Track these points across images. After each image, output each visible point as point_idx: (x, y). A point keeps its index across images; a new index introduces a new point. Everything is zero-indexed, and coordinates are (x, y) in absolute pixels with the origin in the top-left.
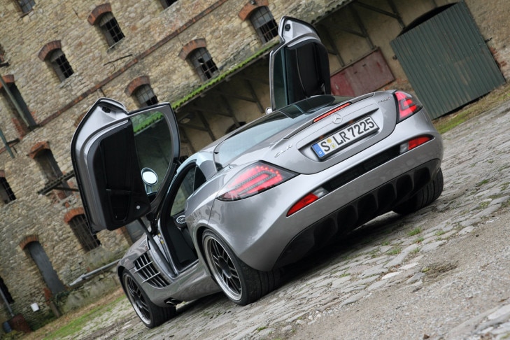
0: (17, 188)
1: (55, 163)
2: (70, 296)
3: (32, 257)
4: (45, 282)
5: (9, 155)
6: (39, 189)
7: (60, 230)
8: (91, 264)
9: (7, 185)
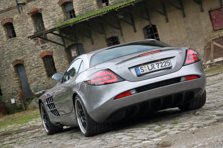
0: (18, 31)
1: (42, 22)
2: (34, 100)
3: (18, 72)
4: (22, 89)
5: (18, 11)
6: (30, 35)
7: (37, 61)
8: (49, 85)
9: (13, 28)
